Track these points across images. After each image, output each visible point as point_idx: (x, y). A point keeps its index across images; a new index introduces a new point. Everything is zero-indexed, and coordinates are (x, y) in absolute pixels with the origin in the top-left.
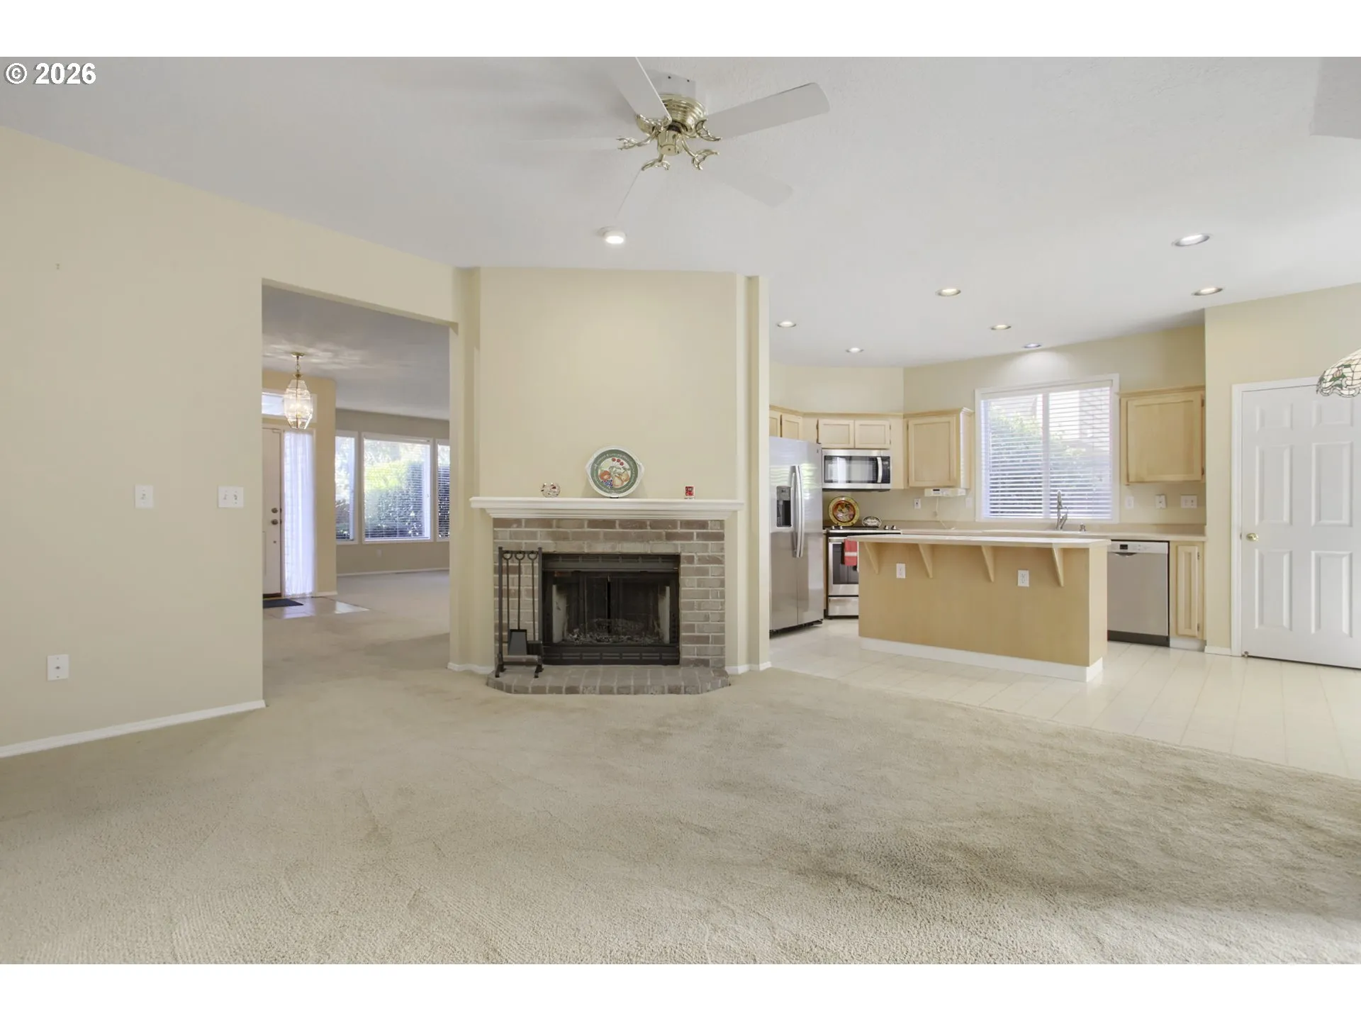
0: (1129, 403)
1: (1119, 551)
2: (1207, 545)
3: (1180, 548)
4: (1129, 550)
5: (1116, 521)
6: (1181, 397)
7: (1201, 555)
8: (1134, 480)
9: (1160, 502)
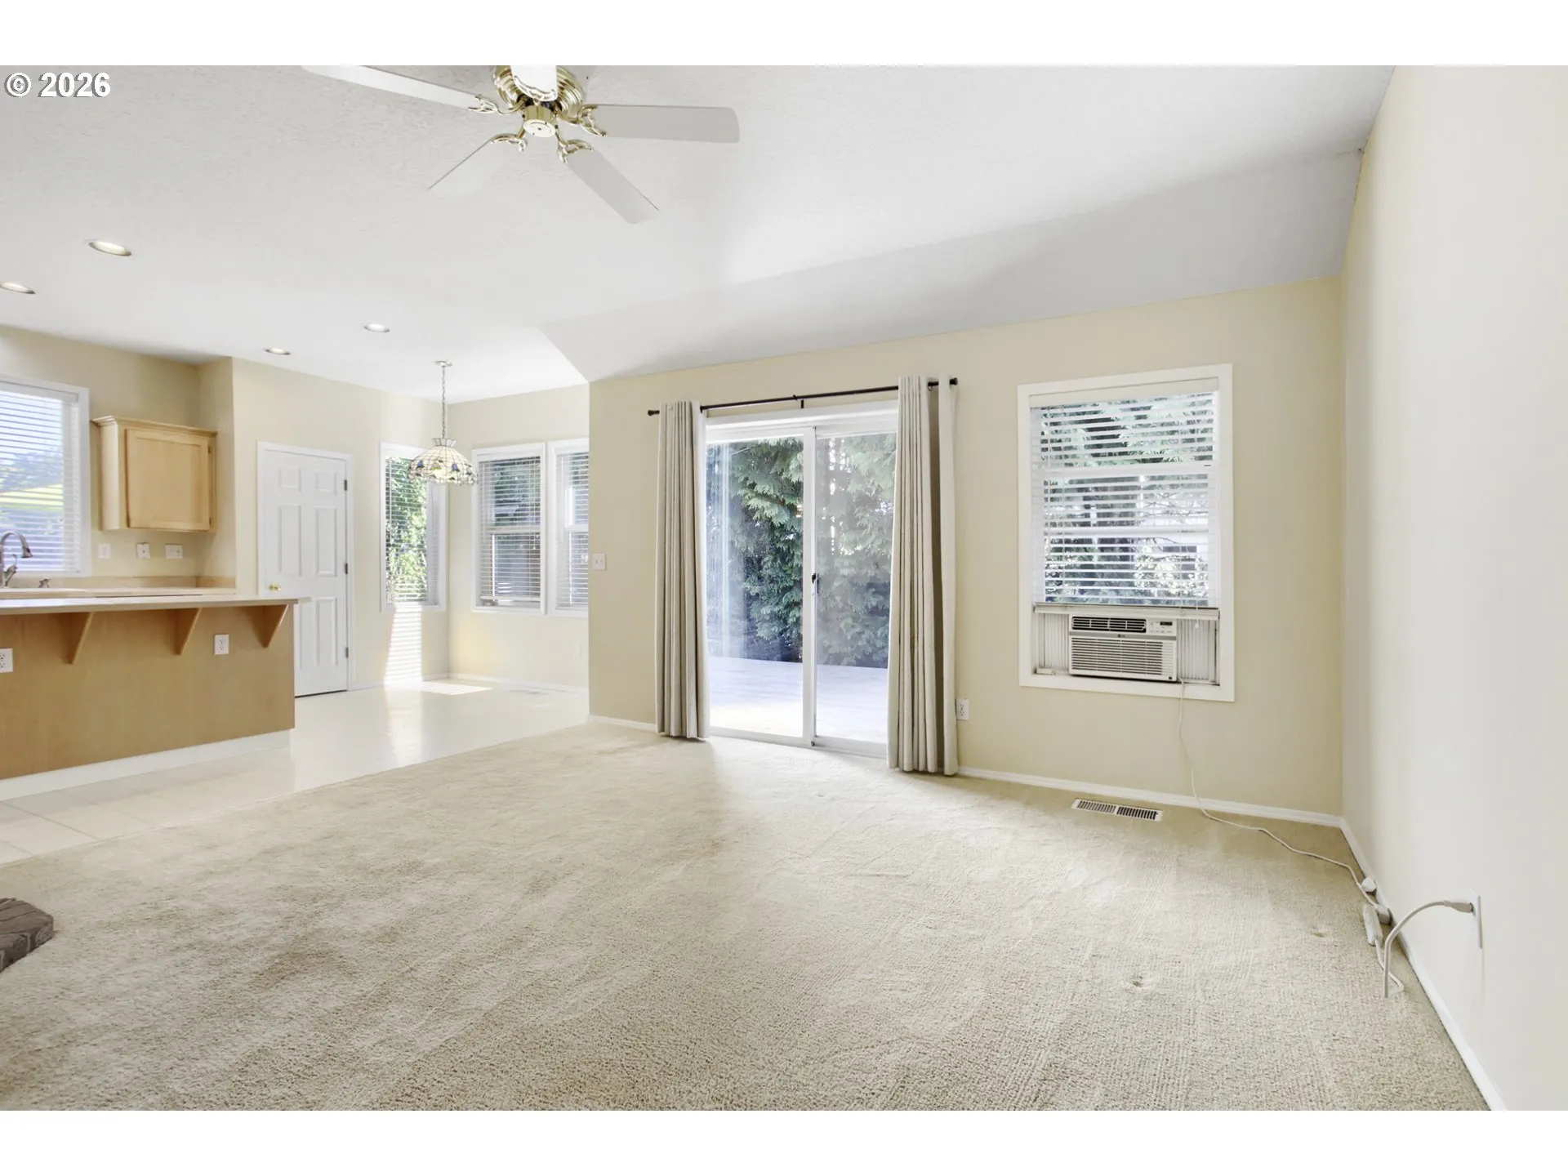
6: (188, 439)
8: (137, 526)
9: (144, 551)
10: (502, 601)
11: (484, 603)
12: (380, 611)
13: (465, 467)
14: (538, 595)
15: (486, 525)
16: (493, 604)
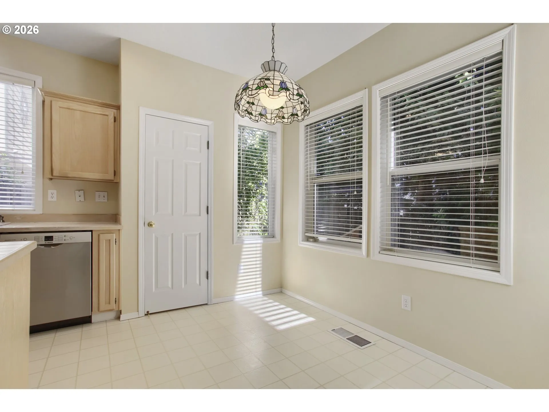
0: (53, 103)
1: (44, 242)
2: (122, 233)
3: (101, 236)
4: (54, 242)
5: (39, 211)
6: (98, 110)
7: (117, 240)
8: (58, 175)
9: (79, 197)
10: (322, 238)
11: (308, 239)
12: (233, 244)
13: (296, 87)
14: (360, 237)
15: (310, 175)
16: (315, 240)
